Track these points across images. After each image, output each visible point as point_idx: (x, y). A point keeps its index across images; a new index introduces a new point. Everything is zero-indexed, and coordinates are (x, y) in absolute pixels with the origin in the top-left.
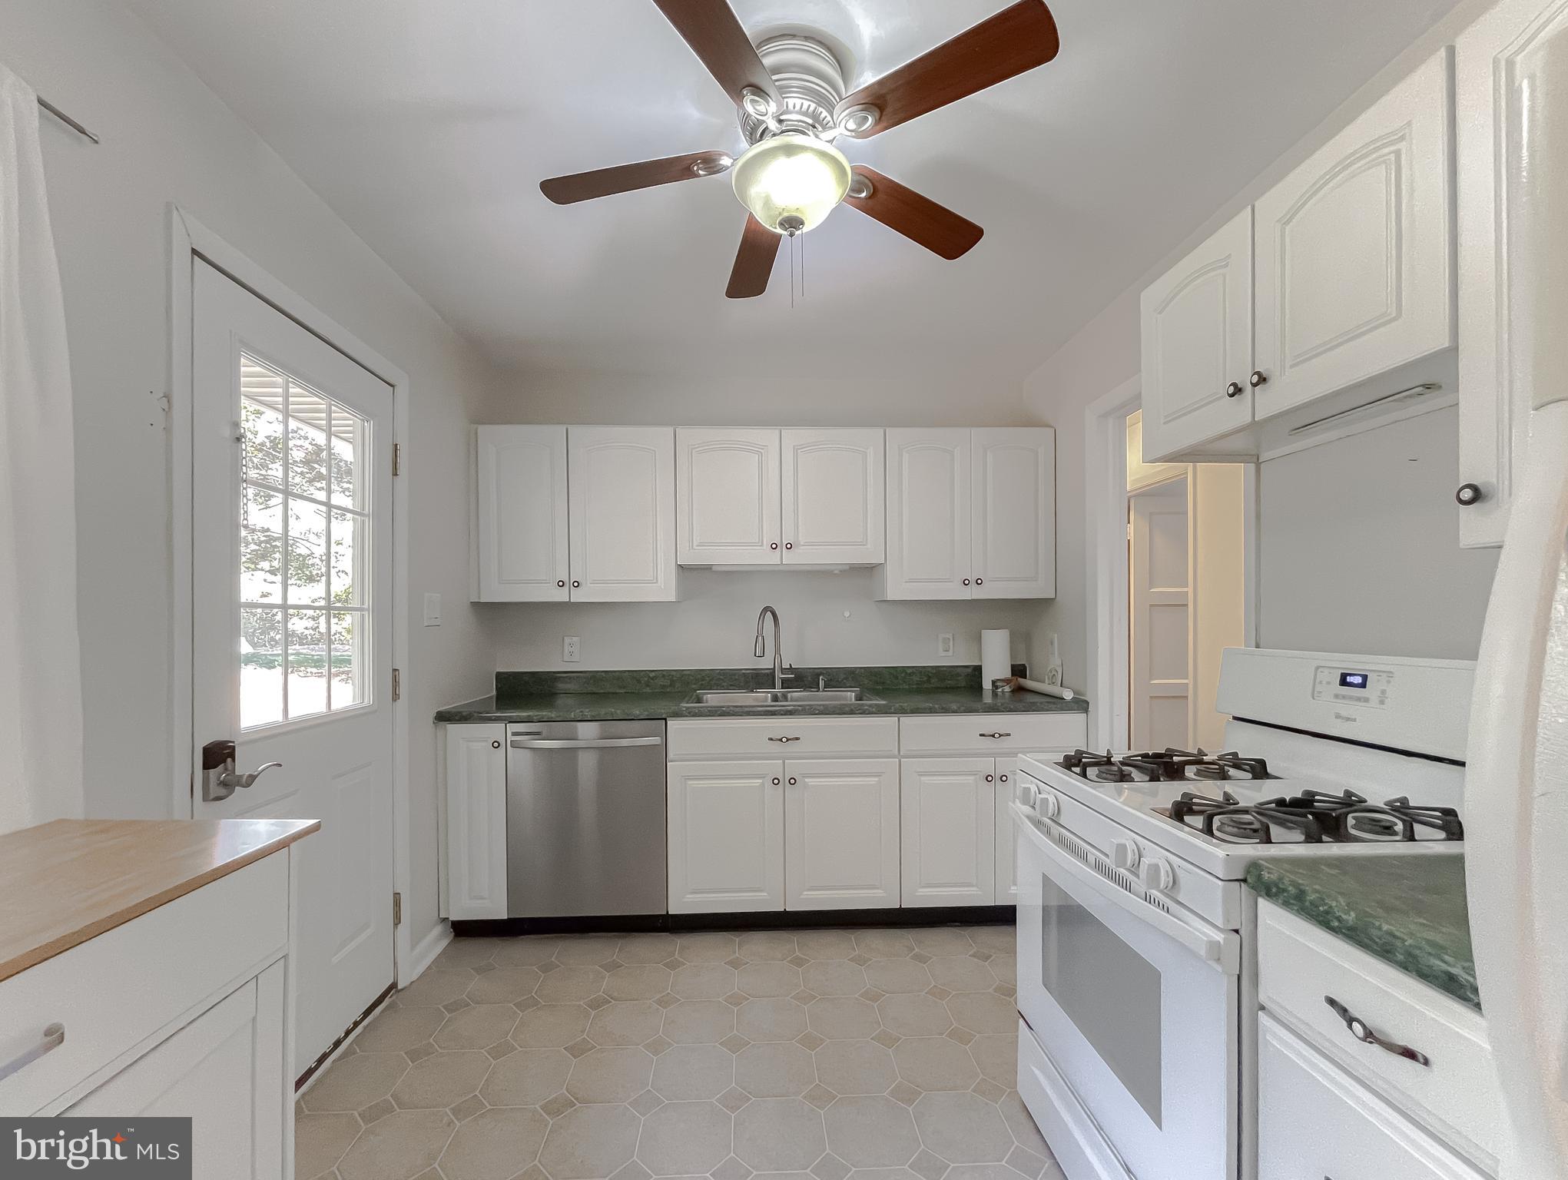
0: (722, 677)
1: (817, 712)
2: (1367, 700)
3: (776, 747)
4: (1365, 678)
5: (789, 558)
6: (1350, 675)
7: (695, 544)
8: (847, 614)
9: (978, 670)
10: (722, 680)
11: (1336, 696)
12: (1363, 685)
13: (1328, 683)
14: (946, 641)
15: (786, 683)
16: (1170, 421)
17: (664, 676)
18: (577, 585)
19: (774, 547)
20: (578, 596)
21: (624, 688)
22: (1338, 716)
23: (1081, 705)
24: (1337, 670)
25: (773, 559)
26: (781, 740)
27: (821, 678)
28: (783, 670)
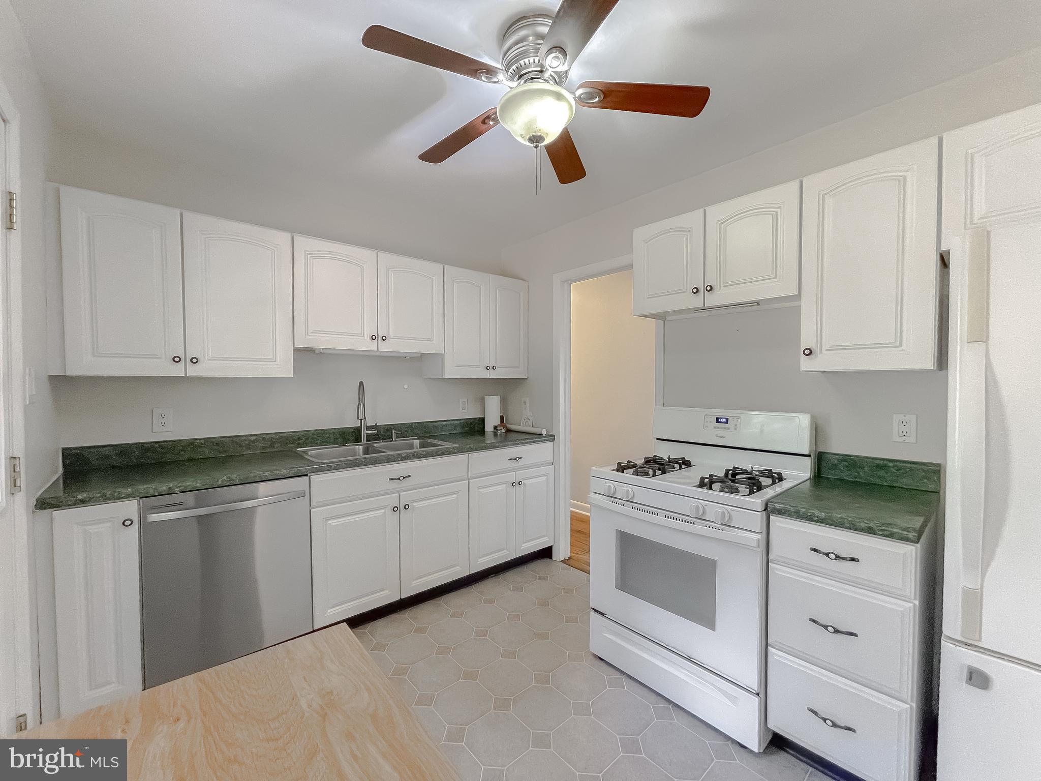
0: (315, 436)
1: (422, 456)
2: (729, 429)
3: (395, 484)
4: (727, 419)
5: (384, 347)
6: (721, 418)
7: (309, 332)
8: (406, 387)
9: (482, 420)
10: (315, 438)
11: (715, 428)
12: (727, 422)
13: (710, 422)
14: (464, 403)
15: (369, 438)
16: (650, 298)
17: (264, 439)
18: (194, 361)
19: (373, 338)
20: (194, 371)
21: (225, 452)
22: (717, 436)
23: (551, 437)
24: (714, 417)
25: (372, 347)
26: (399, 479)
27: (394, 432)
28: (369, 428)
